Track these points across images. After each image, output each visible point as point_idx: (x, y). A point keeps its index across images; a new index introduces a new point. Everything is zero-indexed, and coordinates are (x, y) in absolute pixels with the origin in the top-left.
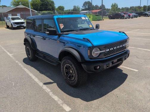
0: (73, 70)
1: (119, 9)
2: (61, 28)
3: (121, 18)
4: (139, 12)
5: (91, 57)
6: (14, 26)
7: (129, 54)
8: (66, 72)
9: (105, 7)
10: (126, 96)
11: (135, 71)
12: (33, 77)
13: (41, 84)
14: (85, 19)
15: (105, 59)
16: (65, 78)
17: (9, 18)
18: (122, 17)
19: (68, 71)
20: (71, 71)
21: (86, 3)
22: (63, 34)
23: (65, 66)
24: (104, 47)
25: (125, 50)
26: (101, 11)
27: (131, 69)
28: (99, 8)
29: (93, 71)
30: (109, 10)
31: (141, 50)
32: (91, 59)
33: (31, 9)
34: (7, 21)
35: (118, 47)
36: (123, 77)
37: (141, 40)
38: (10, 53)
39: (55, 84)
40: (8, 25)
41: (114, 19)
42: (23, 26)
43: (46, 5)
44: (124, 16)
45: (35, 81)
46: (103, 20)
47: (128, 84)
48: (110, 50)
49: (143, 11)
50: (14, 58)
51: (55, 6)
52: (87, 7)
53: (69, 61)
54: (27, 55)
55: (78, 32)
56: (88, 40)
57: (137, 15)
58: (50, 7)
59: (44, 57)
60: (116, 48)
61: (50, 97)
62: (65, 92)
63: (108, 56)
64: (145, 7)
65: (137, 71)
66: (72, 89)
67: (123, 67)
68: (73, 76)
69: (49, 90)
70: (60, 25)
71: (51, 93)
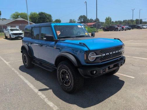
0: (69, 75)
1: (113, 22)
2: (58, 35)
3: (115, 31)
4: (131, 25)
5: (87, 61)
6: (12, 37)
7: (125, 60)
8: (62, 78)
9: (99, 21)
10: (124, 102)
11: (131, 78)
12: (29, 84)
13: (36, 90)
14: (81, 27)
15: (101, 63)
16: (61, 84)
17: (8, 29)
18: (116, 29)
19: (64, 76)
20: (67, 77)
21: (81, 17)
22: (60, 40)
23: (61, 71)
24: (100, 52)
25: (121, 56)
26: (96, 23)
27: (127, 76)
28: (93, 21)
29: (89, 76)
30: (104, 23)
31: (136, 58)
32: (87, 63)
33: (29, 22)
34: (5, 32)
35: (114, 52)
36: (119, 84)
37: (135, 49)
38: (7, 61)
39: (51, 91)
40: (6, 36)
41: (108, 31)
42: (21, 37)
43: (44, 18)
44: (117, 29)
45: (30, 88)
46: (98, 32)
47: (126, 90)
48: (106, 54)
49: (135, 24)
50: (10, 66)
51: (52, 19)
52: (82, 21)
53: (65, 66)
54: (24, 63)
55: (74, 39)
56: (84, 44)
57: (130, 28)
58: (48, 20)
59: (41, 64)
60: (112, 53)
61: (45, 103)
62: (60, 99)
63: (104, 61)
64: (137, 20)
65: (133, 78)
66: (68, 95)
67: (119, 74)
68: (69, 82)
69: (44, 97)
70: (57, 31)
71: (47, 99)
